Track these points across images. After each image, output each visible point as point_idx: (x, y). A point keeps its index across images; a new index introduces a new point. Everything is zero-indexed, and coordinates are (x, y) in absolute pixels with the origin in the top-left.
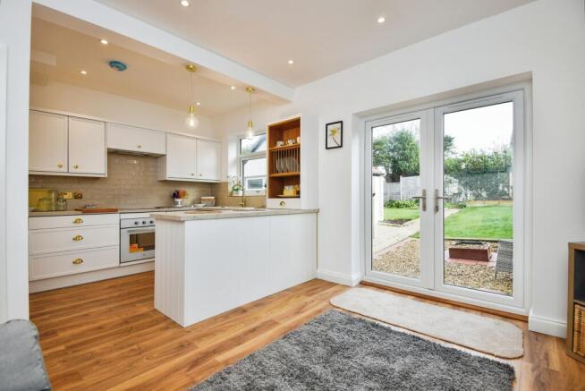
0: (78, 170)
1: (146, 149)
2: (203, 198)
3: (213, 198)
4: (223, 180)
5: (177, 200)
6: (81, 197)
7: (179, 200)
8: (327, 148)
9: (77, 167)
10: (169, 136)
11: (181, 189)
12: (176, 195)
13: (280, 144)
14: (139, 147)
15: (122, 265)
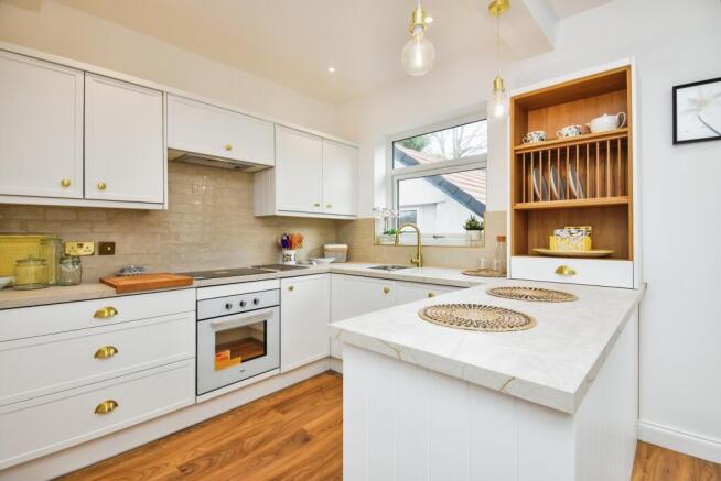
0: (106, 194)
1: (240, 154)
2: (328, 247)
3: (345, 246)
4: (362, 215)
5: (287, 252)
6: (112, 252)
7: (291, 253)
8: (675, 142)
9: (103, 188)
10: (278, 129)
11: (295, 232)
12: (287, 243)
13: (535, 139)
14: (229, 149)
15: (200, 399)
